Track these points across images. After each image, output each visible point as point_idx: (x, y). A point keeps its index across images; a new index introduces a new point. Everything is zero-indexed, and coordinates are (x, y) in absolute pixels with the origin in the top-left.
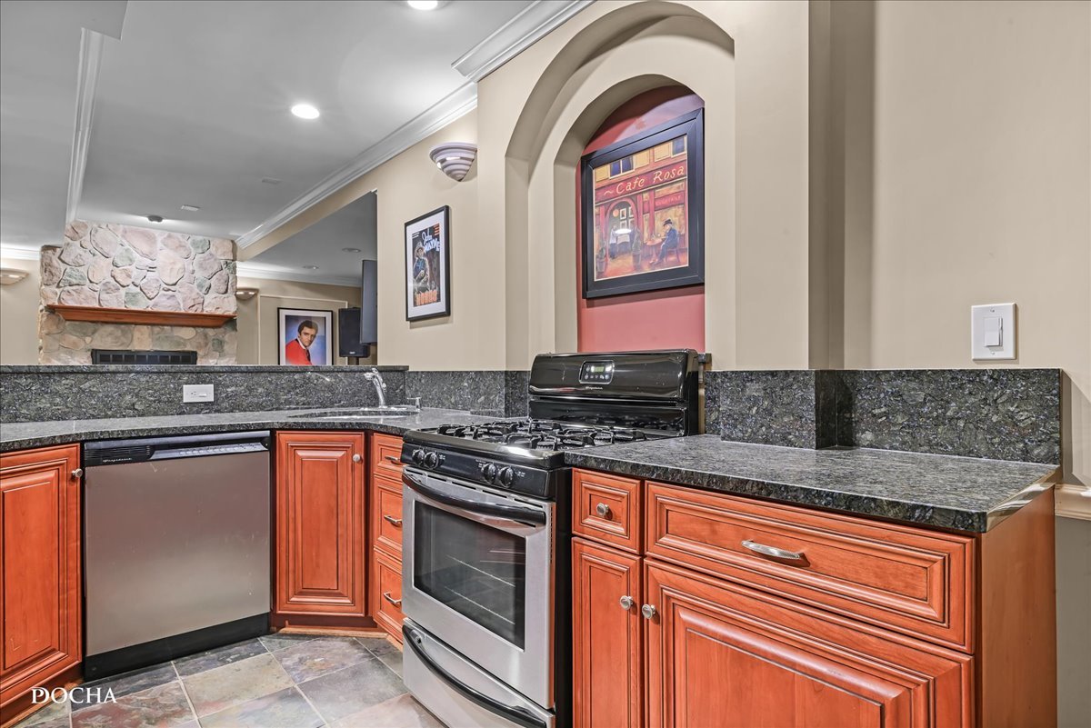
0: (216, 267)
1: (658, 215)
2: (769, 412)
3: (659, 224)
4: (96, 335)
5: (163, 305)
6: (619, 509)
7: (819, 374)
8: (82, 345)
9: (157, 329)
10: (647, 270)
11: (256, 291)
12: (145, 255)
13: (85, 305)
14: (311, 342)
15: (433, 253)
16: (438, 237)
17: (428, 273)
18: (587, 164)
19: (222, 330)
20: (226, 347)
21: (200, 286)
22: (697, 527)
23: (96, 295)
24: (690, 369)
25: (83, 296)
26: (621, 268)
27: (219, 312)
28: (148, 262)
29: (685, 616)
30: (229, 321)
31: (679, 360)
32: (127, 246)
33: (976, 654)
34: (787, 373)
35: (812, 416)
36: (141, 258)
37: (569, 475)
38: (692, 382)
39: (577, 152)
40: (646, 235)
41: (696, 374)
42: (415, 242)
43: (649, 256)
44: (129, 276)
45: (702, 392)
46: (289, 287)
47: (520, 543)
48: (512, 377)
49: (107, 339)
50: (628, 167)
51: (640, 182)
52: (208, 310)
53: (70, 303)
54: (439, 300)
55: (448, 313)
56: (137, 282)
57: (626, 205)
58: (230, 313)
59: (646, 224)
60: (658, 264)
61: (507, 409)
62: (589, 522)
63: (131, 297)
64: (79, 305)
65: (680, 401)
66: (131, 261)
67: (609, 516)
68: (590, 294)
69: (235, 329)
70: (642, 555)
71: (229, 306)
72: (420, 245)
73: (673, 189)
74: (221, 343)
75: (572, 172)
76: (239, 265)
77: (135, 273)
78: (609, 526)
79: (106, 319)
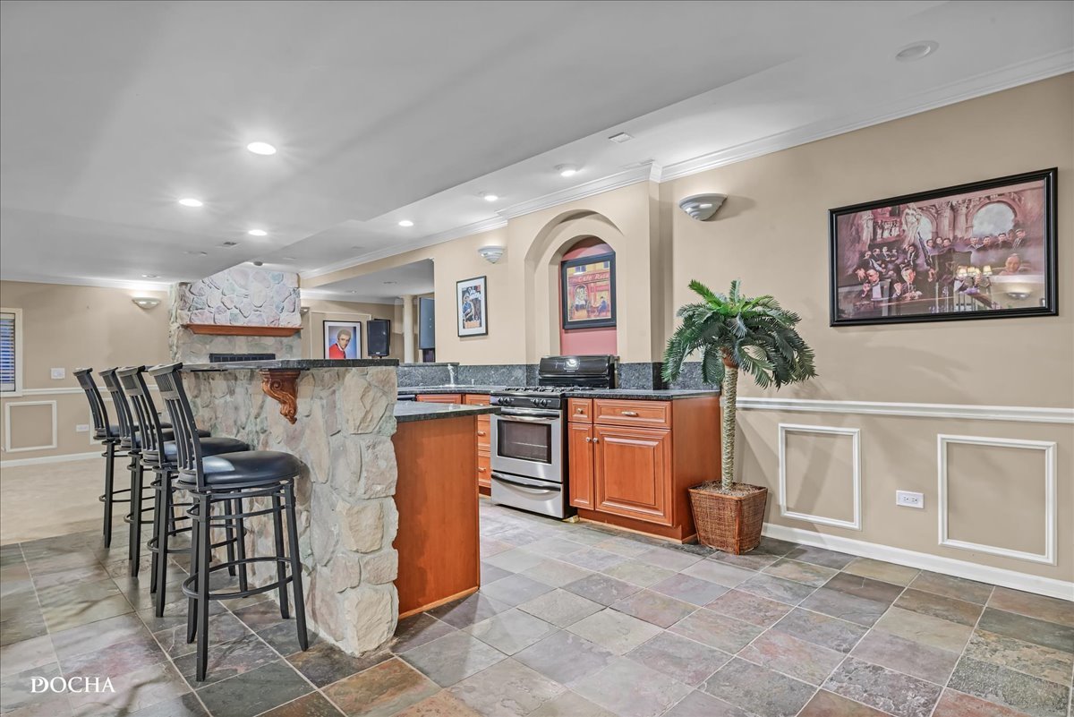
0: (288, 294)
1: (598, 294)
2: (638, 378)
3: (598, 297)
4: (213, 343)
5: (254, 321)
6: (585, 410)
7: (654, 364)
8: (204, 351)
9: (250, 338)
10: (593, 318)
11: (308, 308)
12: (242, 287)
13: (206, 323)
14: (346, 345)
15: (476, 301)
16: (480, 292)
17: (473, 311)
18: (563, 265)
19: (291, 338)
20: (294, 350)
21: (277, 307)
22: (609, 411)
23: (212, 315)
24: (611, 362)
25: (204, 317)
26: (581, 316)
27: (289, 326)
28: (244, 291)
29: (606, 439)
30: (296, 332)
31: (606, 359)
32: (231, 281)
33: (672, 429)
34: (644, 364)
35: (651, 378)
36: (239, 289)
37: (567, 401)
38: (612, 368)
39: (560, 259)
40: (593, 301)
41: (613, 365)
42: (464, 293)
43: (594, 312)
44: (232, 302)
45: (616, 372)
46: (330, 305)
47: (549, 427)
48: (529, 368)
49: (221, 346)
50: (584, 270)
51: (590, 278)
52: (283, 324)
53: (197, 322)
54: (481, 326)
55: (487, 333)
56: (237, 306)
57: (583, 287)
58: (297, 326)
59: (592, 297)
60: (598, 316)
61: (527, 383)
62: (574, 416)
63: (234, 317)
64: (202, 323)
65: (607, 376)
66: (234, 290)
67: (582, 413)
68: (566, 327)
69: (300, 337)
70: (593, 423)
71: (294, 321)
72: (467, 294)
73: (604, 283)
74: (291, 347)
75: (556, 268)
76: (301, 291)
77: (236, 299)
78: (582, 416)
79: (219, 333)
